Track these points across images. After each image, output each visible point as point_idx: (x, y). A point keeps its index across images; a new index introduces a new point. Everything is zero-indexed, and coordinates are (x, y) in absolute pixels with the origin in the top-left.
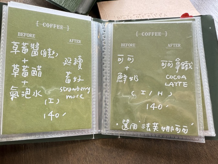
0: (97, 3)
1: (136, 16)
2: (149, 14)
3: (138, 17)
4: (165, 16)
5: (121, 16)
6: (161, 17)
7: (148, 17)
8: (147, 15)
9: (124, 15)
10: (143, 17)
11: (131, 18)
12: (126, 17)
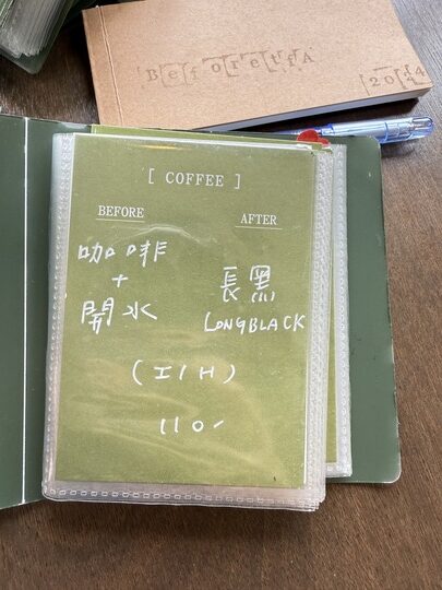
0: (84, 12)
1: (211, 63)
2: (254, 57)
3: (219, 68)
4: (309, 60)
6: (292, 65)
7: (249, 66)
8: (248, 58)
9: (171, 62)
10: (235, 68)
11: (193, 72)
12: (177, 68)
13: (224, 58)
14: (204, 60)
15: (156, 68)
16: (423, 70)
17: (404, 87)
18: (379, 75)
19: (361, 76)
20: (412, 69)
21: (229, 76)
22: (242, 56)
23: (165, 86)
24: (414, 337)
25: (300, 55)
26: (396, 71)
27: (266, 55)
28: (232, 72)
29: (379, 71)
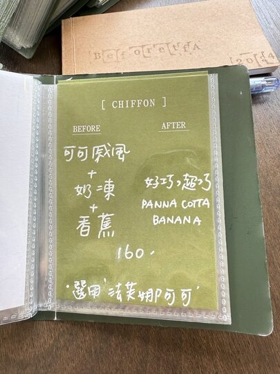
0: (63, 21)
1: (134, 49)
2: (162, 46)
3: (139, 52)
4: (197, 49)
5: (103, 51)
7: (158, 51)
8: (158, 47)
9: (111, 48)
10: (149, 52)
11: (123, 54)
12: (113, 52)
13: (143, 46)
14: (130, 48)
15: (101, 52)
16: (274, 55)
17: (260, 65)
18: (243, 58)
19: (231, 58)
20: (266, 55)
21: (145, 57)
22: (154, 46)
23: (104, 62)
25: (192, 45)
26: (255, 55)
27: (170, 45)
28: (147, 55)
29: (243, 55)
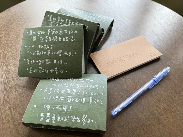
3: (120, 60)
6: (134, 56)
7: (126, 58)
8: (125, 57)
9: (111, 60)
11: (116, 62)
13: (120, 58)
14: (117, 59)
15: (108, 62)
17: (157, 56)
18: (152, 54)
19: (148, 55)
20: (157, 52)
22: (124, 57)
24: (181, 104)
26: (154, 53)
27: (128, 55)
28: (123, 60)
29: (151, 54)
